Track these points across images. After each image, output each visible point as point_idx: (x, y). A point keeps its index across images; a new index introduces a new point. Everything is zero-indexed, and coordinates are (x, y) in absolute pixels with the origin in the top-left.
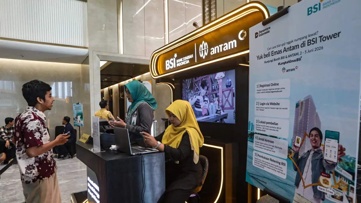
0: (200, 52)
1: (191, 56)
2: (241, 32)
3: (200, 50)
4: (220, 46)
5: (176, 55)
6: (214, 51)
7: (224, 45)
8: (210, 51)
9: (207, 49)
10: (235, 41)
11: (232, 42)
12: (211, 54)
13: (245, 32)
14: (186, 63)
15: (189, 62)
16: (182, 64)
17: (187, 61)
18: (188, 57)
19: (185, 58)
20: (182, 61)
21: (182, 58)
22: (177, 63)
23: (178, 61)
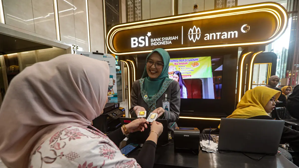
0: (189, 36)
1: (176, 38)
2: (244, 25)
3: (189, 33)
4: (217, 33)
5: (149, 34)
6: (208, 37)
7: (223, 33)
8: (203, 36)
9: (200, 35)
10: (236, 32)
11: (233, 33)
12: (205, 39)
13: (249, 26)
14: (166, 44)
15: (171, 43)
16: (160, 44)
17: (167, 42)
18: (170, 38)
19: (165, 39)
20: (161, 41)
21: (160, 38)
22: (152, 42)
23: (154, 40)
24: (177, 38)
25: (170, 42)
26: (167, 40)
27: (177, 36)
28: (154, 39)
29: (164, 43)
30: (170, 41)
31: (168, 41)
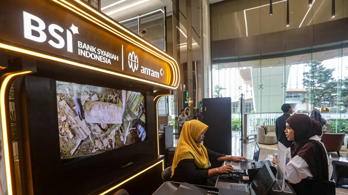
0: (129, 61)
1: (116, 58)
2: (162, 69)
3: (129, 58)
4: (149, 69)
5: (75, 29)
7: (152, 71)
9: (138, 65)
11: (157, 73)
12: (141, 71)
13: (164, 71)
14: (104, 62)
15: (111, 64)
16: (94, 58)
17: (105, 59)
18: (108, 55)
19: (102, 53)
20: (95, 52)
21: (95, 48)
22: (80, 49)
23: (84, 47)
24: (118, 58)
25: (109, 62)
26: (105, 56)
27: (118, 57)
28: (85, 44)
29: (101, 59)
30: (109, 60)
31: (107, 59)
